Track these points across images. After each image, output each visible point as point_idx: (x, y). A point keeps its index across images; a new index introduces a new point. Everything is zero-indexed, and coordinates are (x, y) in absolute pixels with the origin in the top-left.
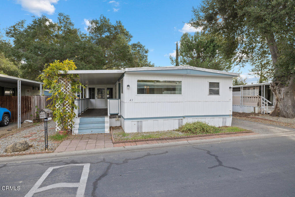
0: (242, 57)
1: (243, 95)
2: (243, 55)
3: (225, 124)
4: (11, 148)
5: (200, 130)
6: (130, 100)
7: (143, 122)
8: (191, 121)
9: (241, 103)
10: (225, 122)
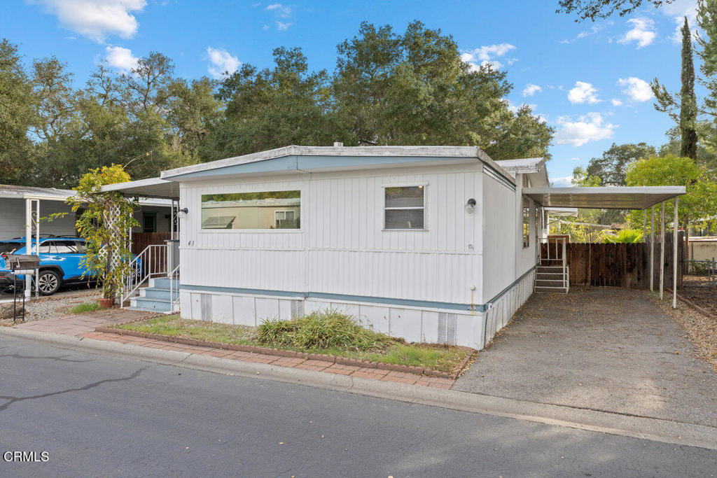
3: (449, 334)
6: (189, 244)
7: (213, 297)
10: (453, 331)
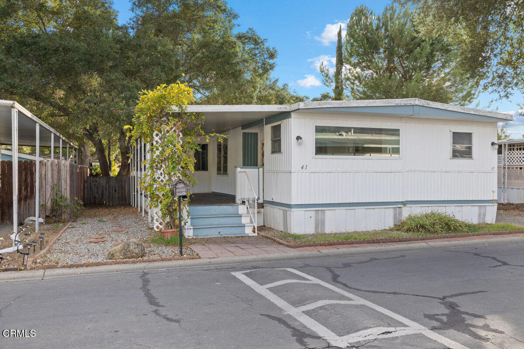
0: (505, 74)
1: (507, 163)
2: (507, 69)
3: (484, 218)
4: (121, 251)
5: (442, 228)
6: (302, 168)
7: (327, 212)
8: (418, 211)
9: (504, 180)
10: (484, 215)
